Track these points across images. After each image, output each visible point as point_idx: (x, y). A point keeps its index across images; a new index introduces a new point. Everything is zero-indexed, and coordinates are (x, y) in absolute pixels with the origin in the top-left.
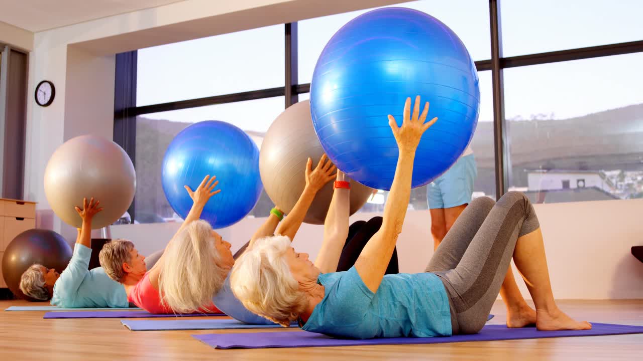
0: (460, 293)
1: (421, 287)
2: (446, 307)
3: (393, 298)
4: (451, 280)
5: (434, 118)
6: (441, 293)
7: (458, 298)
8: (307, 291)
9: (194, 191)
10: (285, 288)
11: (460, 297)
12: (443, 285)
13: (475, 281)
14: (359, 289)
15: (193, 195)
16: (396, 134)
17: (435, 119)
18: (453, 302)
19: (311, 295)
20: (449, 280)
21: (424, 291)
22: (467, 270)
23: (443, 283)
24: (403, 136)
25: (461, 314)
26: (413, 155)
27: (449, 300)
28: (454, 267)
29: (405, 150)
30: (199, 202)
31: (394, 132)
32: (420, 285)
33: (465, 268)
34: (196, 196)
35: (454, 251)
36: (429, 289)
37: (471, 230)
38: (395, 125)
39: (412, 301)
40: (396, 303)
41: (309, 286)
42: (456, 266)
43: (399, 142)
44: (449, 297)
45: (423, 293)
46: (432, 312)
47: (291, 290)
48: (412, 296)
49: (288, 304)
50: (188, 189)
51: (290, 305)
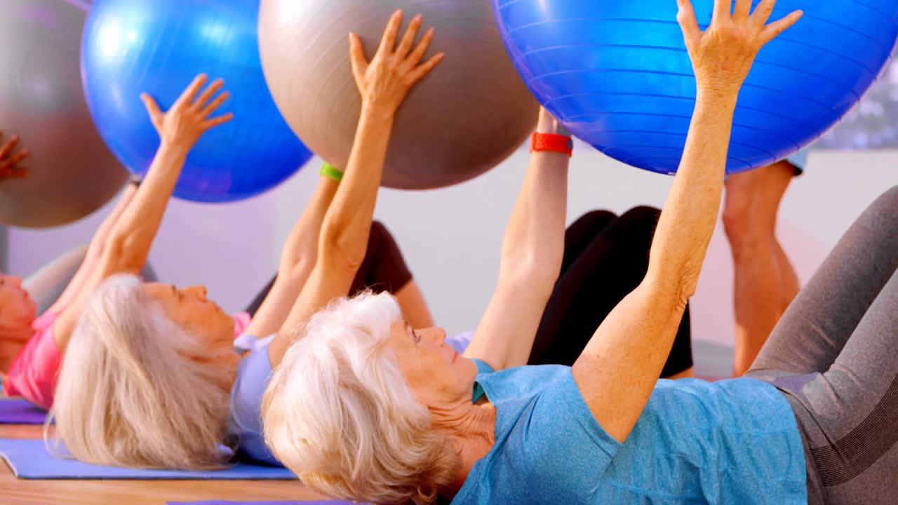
0: (835, 439)
1: (736, 420)
2: (799, 471)
3: (667, 445)
4: (812, 403)
5: (793, 11)
6: (786, 437)
7: (830, 449)
8: (452, 427)
9: (164, 109)
10: (399, 429)
11: (833, 446)
12: (792, 415)
13: (872, 408)
14: (581, 432)
15: (161, 122)
16: (691, 46)
17: (795, 15)
18: (815, 459)
19: (461, 435)
20: (807, 402)
21: (744, 430)
22: (854, 379)
23: (794, 411)
24: (710, 52)
25: (835, 489)
26: (732, 101)
27: (806, 451)
28: (823, 367)
29: (712, 87)
30: (177, 142)
31: (688, 42)
32: (733, 413)
33: (850, 375)
34: (168, 126)
35: (829, 322)
36: (756, 424)
37: (875, 269)
38: (692, 23)
39: (713, 452)
40: (674, 456)
41: (455, 414)
42: (829, 367)
43: (699, 66)
44: (805, 447)
45: (739, 435)
46: (761, 481)
47: (414, 434)
48: (710, 439)
49: (410, 468)
50: (148, 103)
51: (415, 472)
